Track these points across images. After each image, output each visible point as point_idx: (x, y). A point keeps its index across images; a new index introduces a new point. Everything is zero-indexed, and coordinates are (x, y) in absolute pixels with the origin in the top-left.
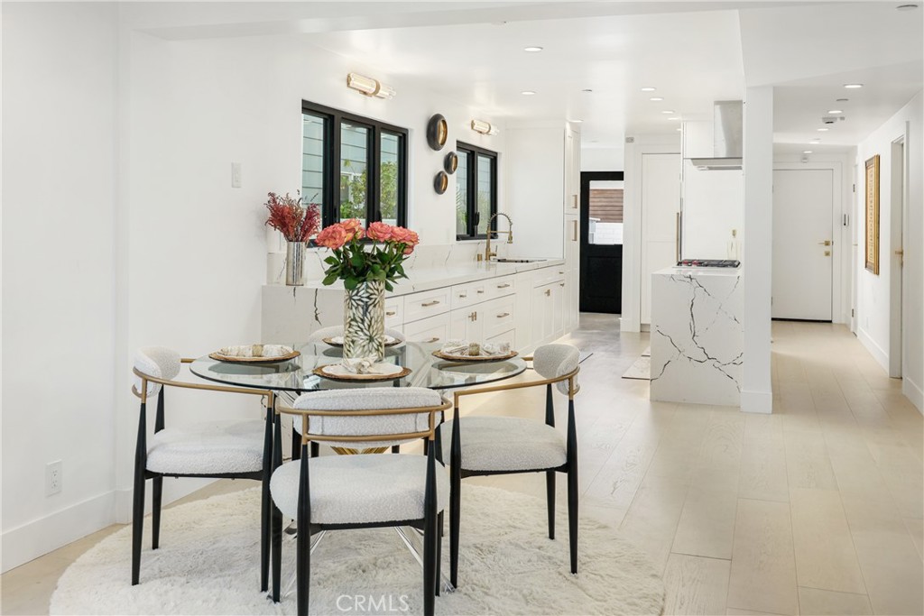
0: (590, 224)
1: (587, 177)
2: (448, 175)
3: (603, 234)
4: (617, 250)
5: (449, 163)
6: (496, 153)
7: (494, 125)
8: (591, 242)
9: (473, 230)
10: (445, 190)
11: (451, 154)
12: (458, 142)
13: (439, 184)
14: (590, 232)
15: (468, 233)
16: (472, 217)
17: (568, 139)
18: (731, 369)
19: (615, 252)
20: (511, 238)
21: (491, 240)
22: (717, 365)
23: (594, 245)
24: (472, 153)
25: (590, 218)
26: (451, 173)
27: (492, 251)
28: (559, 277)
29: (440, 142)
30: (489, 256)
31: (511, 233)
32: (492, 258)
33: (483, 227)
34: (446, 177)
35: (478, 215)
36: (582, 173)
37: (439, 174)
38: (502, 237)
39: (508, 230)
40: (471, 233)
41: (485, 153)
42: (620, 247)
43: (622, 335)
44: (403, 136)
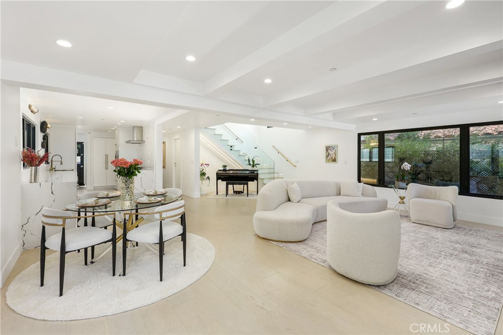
5: (44, 138)
20: (62, 163)
34: (45, 143)
44: (34, 128)
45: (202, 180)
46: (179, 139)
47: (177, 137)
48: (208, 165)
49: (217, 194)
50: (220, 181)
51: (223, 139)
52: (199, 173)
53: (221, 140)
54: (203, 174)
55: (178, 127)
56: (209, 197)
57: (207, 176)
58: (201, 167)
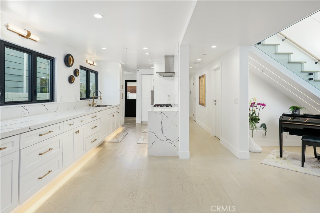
0: (128, 94)
1: (127, 81)
2: (75, 77)
3: (131, 96)
4: (135, 100)
5: (76, 72)
6: (97, 72)
7: (96, 62)
8: (128, 99)
9: (88, 96)
10: (73, 82)
11: (77, 69)
12: (80, 66)
13: (71, 80)
14: (128, 96)
15: (86, 97)
16: (88, 92)
17: (120, 68)
18: (175, 143)
19: (134, 101)
20: (101, 98)
21: (94, 99)
22: (170, 142)
23: (129, 99)
24: (88, 71)
25: (128, 92)
26: (77, 76)
27: (95, 103)
28: (117, 110)
29: (71, 64)
30: (93, 104)
32: (95, 105)
33: (91, 95)
34: (74, 77)
35: (90, 91)
36: (125, 80)
37: (71, 76)
38: (99, 98)
39: (100, 96)
40: (88, 97)
41: (93, 71)
42: (136, 99)
43: (136, 124)
44: (52, 60)
45: (253, 129)
46: (218, 69)
47: (216, 67)
48: (264, 105)
49: (281, 156)
50: (286, 134)
51: (292, 61)
52: (248, 119)
53: (289, 62)
54: (254, 119)
55: (198, 60)
56: (265, 161)
57: (261, 122)
58: (251, 108)
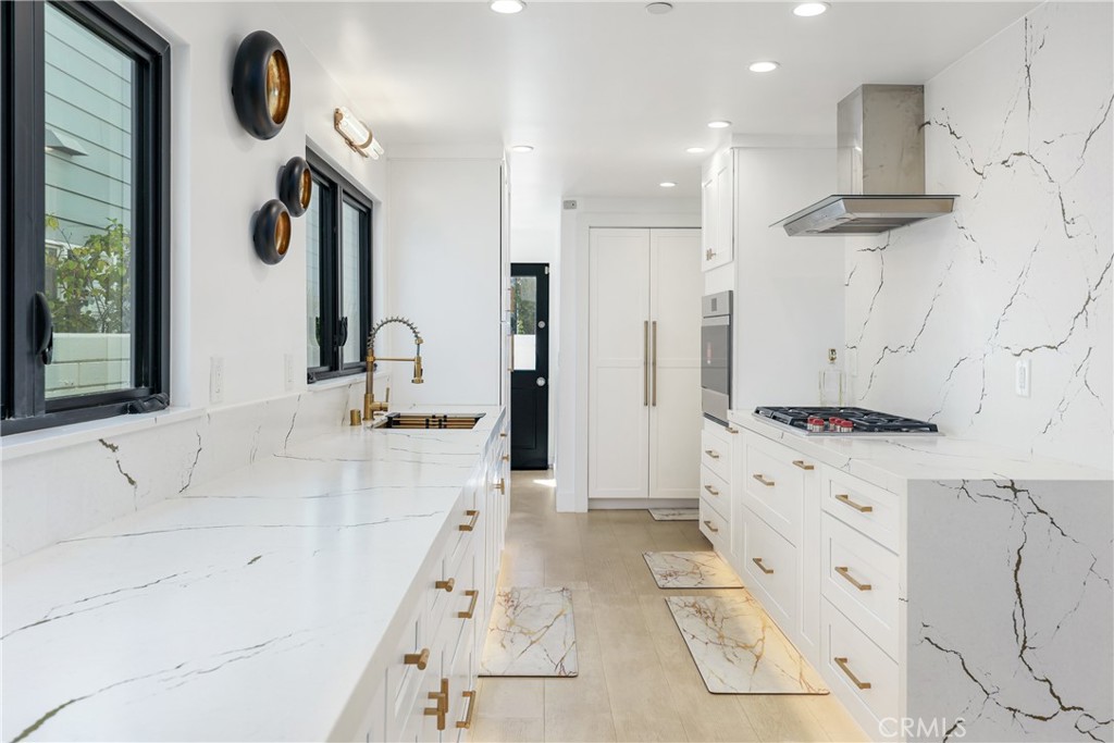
6: (372, 203)
9: (334, 355)
10: (282, 251)
11: (298, 164)
13: (269, 237)
15: (323, 365)
20: (419, 372)
24: (334, 189)
26: (297, 214)
27: (379, 399)
30: (370, 412)
31: (418, 360)
32: (378, 416)
34: (288, 219)
35: (346, 323)
37: (269, 208)
39: (414, 356)
40: (330, 363)
41: (355, 196)
